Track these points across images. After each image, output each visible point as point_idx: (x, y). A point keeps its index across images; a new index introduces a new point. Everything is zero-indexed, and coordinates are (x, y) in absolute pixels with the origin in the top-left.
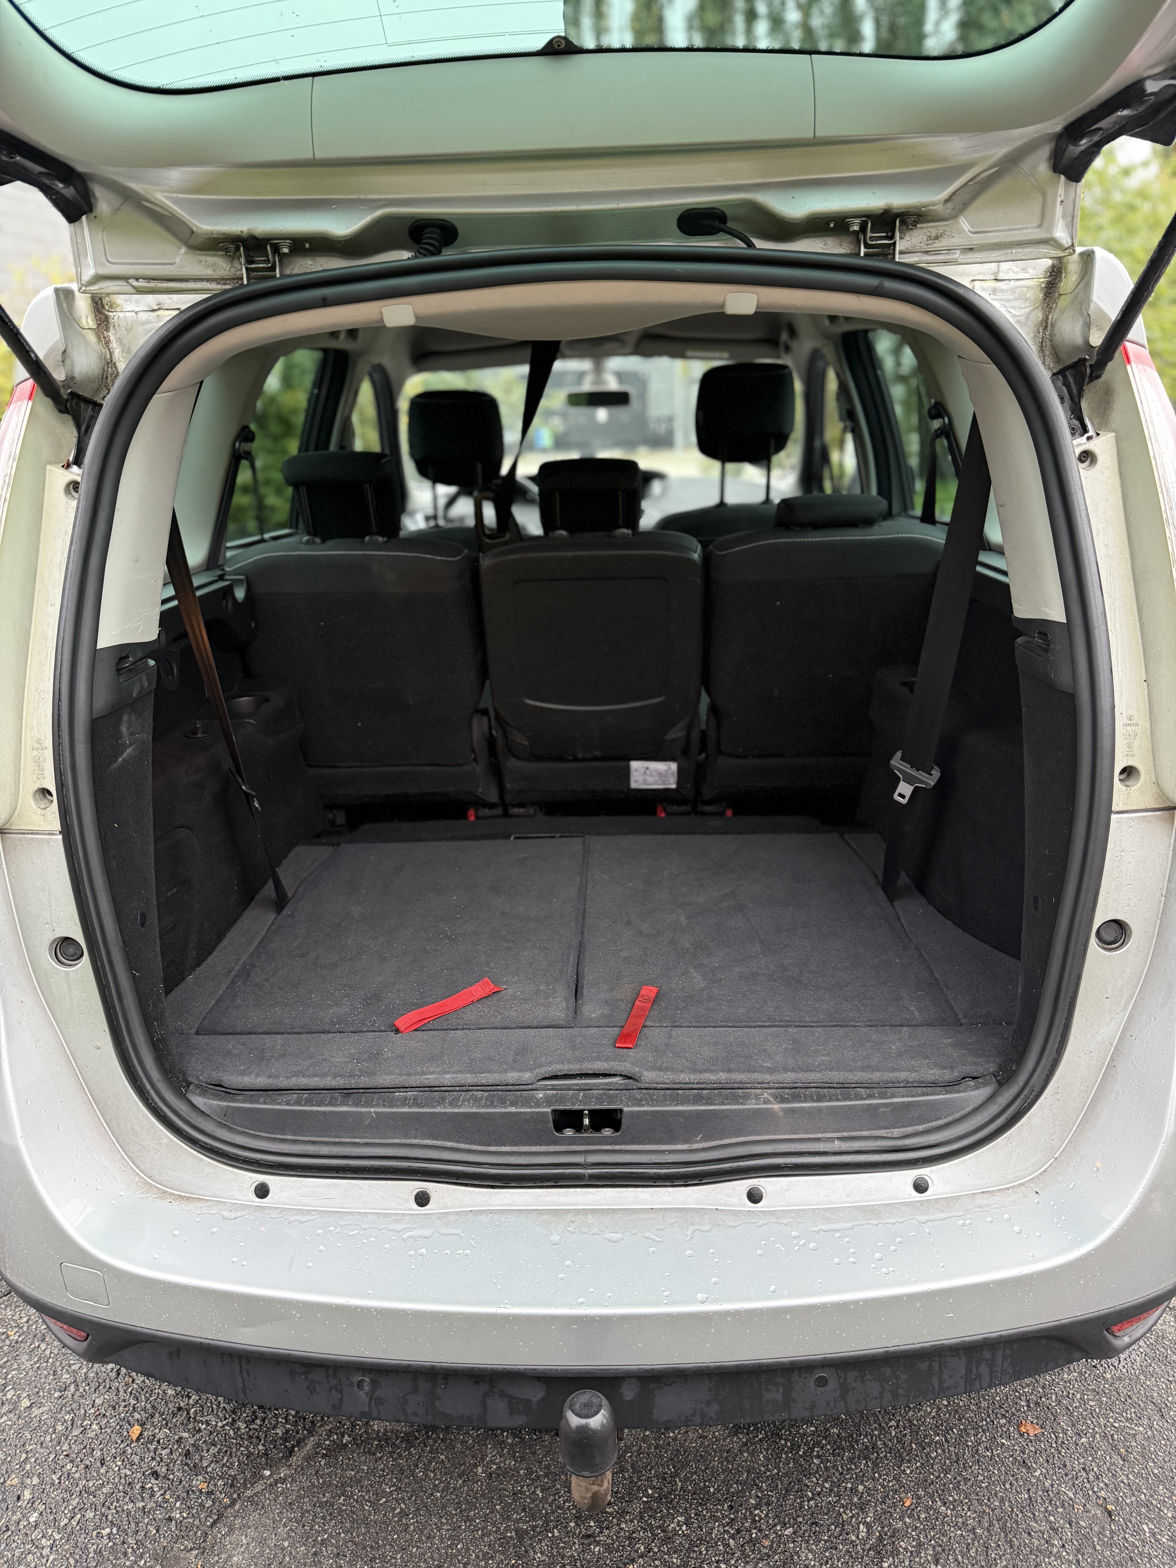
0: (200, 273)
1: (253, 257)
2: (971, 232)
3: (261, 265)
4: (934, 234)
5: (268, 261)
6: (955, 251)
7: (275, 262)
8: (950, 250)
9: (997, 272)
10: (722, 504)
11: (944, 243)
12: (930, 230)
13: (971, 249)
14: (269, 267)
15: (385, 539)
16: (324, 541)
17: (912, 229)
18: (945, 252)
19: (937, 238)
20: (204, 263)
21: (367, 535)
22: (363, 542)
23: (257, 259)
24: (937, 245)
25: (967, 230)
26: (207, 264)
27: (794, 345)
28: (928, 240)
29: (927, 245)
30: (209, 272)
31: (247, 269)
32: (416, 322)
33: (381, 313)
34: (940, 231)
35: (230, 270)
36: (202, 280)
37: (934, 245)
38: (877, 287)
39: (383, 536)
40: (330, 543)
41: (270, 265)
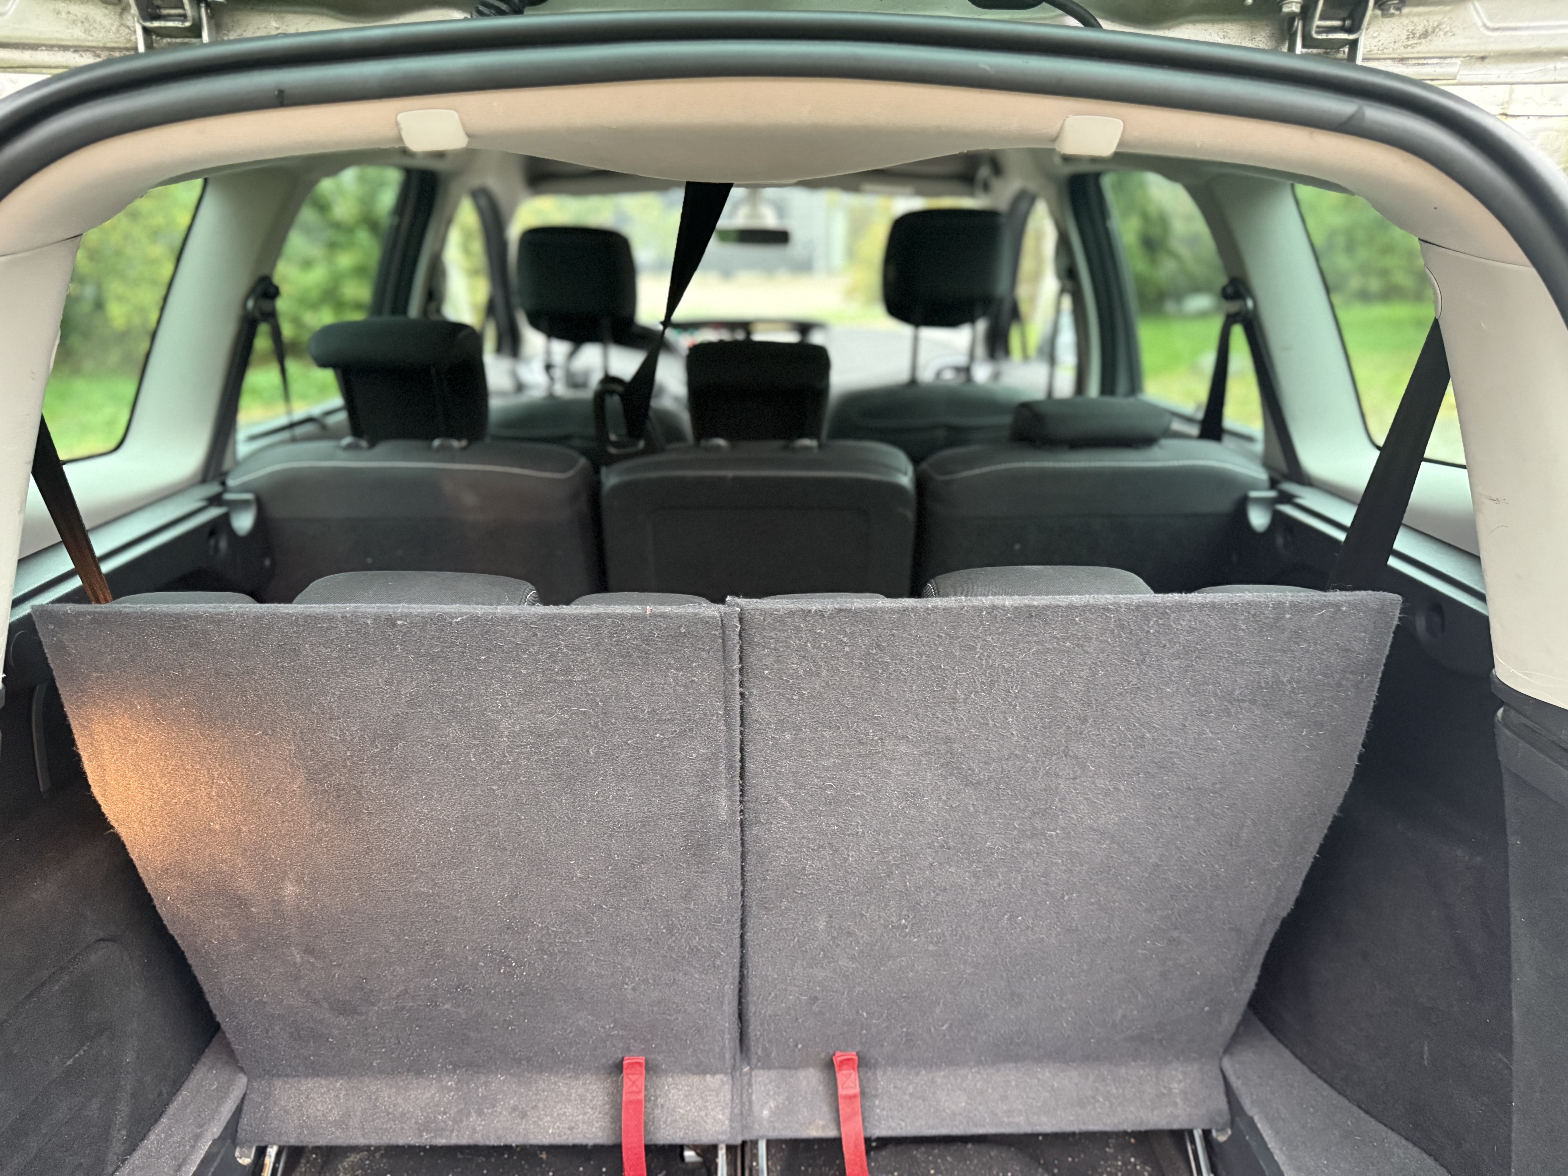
0: (59, 35)
1: (159, 7)
2: (1488, 28)
3: (170, 24)
4: (1420, 29)
5: (184, 17)
6: (1454, 60)
7: (200, 18)
8: (1445, 58)
9: (1508, 103)
10: (913, 382)
11: (1437, 44)
12: (1416, 19)
13: (1483, 58)
14: (186, 28)
15: (464, 443)
16: (372, 444)
17: (1393, 15)
18: (1436, 61)
19: (1425, 35)
20: (64, 15)
21: (438, 436)
22: (430, 448)
23: (165, 12)
24: (1424, 47)
25: (1480, 24)
26: (71, 17)
27: (996, 183)
28: (1408, 38)
29: (1406, 47)
30: (76, 34)
31: (146, 30)
32: (469, 143)
33: (397, 124)
34: (1434, 21)
35: (118, 31)
36: (65, 48)
37: (1419, 48)
38: (1351, 118)
39: (459, 438)
40: (383, 448)
41: (187, 24)
